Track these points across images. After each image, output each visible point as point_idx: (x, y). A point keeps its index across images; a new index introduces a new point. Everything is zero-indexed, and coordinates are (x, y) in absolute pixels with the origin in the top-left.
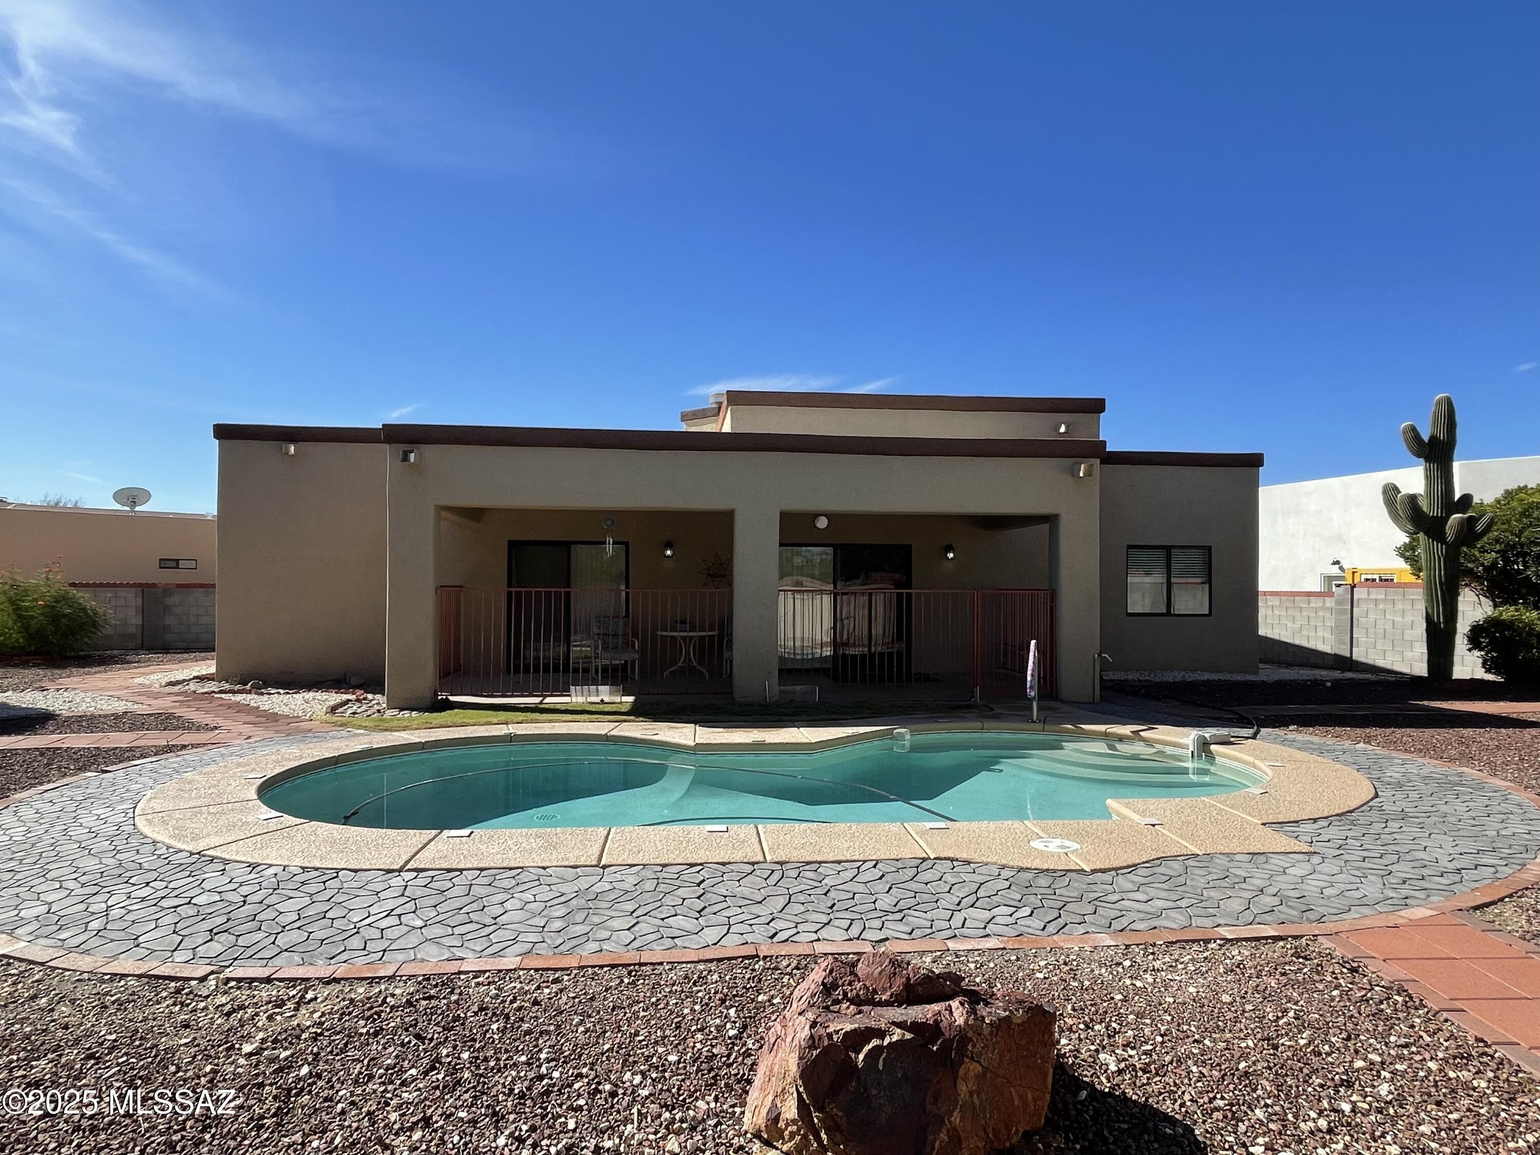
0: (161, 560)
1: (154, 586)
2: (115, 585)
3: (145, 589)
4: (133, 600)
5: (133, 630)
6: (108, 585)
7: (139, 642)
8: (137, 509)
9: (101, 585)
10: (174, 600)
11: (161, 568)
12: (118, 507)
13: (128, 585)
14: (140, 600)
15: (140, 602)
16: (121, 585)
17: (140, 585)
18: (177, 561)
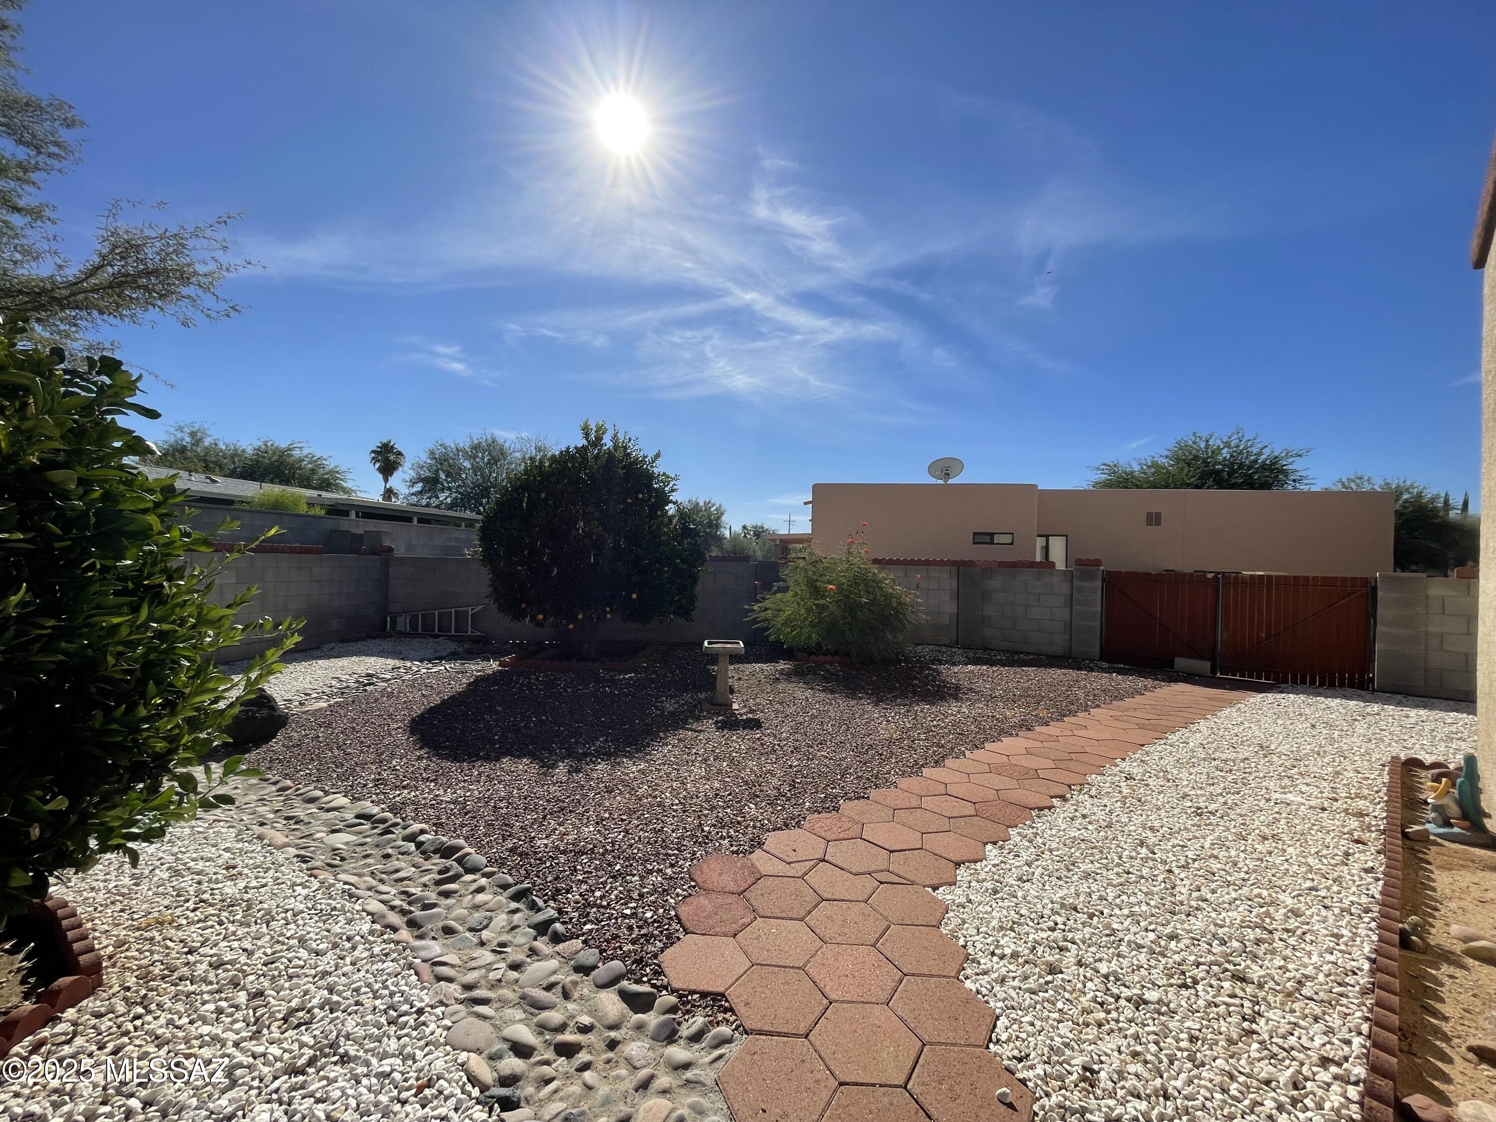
0: (974, 534)
1: (970, 564)
2: (927, 563)
3: (960, 567)
4: (946, 581)
5: (946, 620)
6: (920, 563)
7: (954, 636)
8: (950, 482)
9: (912, 563)
10: (995, 583)
11: (974, 543)
12: (933, 481)
13: (942, 563)
14: (955, 582)
15: (954, 585)
16: (934, 563)
17: (953, 563)
18: (992, 535)
